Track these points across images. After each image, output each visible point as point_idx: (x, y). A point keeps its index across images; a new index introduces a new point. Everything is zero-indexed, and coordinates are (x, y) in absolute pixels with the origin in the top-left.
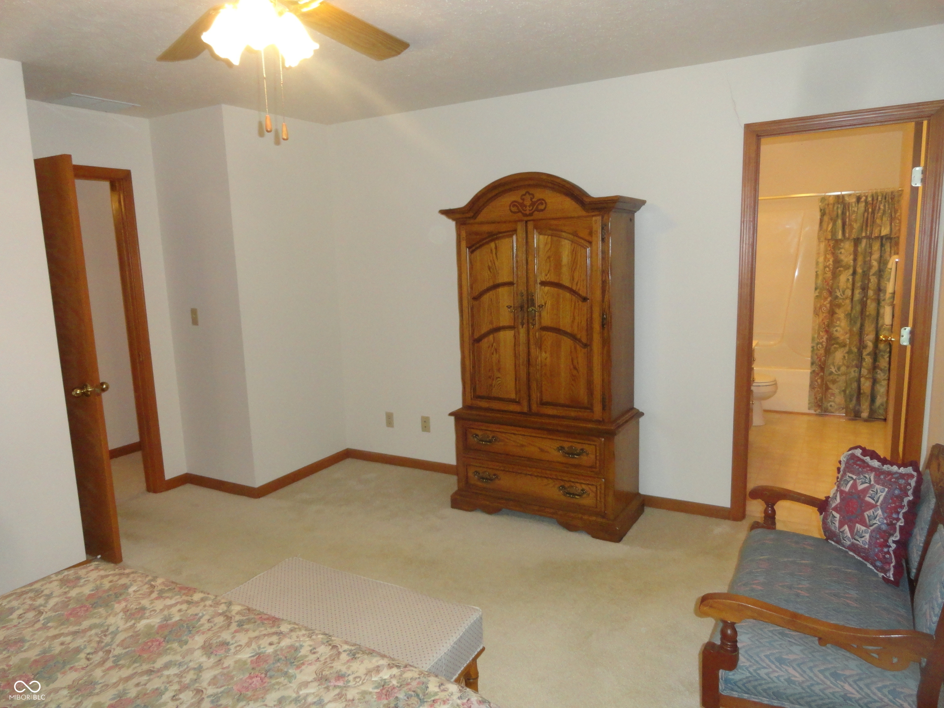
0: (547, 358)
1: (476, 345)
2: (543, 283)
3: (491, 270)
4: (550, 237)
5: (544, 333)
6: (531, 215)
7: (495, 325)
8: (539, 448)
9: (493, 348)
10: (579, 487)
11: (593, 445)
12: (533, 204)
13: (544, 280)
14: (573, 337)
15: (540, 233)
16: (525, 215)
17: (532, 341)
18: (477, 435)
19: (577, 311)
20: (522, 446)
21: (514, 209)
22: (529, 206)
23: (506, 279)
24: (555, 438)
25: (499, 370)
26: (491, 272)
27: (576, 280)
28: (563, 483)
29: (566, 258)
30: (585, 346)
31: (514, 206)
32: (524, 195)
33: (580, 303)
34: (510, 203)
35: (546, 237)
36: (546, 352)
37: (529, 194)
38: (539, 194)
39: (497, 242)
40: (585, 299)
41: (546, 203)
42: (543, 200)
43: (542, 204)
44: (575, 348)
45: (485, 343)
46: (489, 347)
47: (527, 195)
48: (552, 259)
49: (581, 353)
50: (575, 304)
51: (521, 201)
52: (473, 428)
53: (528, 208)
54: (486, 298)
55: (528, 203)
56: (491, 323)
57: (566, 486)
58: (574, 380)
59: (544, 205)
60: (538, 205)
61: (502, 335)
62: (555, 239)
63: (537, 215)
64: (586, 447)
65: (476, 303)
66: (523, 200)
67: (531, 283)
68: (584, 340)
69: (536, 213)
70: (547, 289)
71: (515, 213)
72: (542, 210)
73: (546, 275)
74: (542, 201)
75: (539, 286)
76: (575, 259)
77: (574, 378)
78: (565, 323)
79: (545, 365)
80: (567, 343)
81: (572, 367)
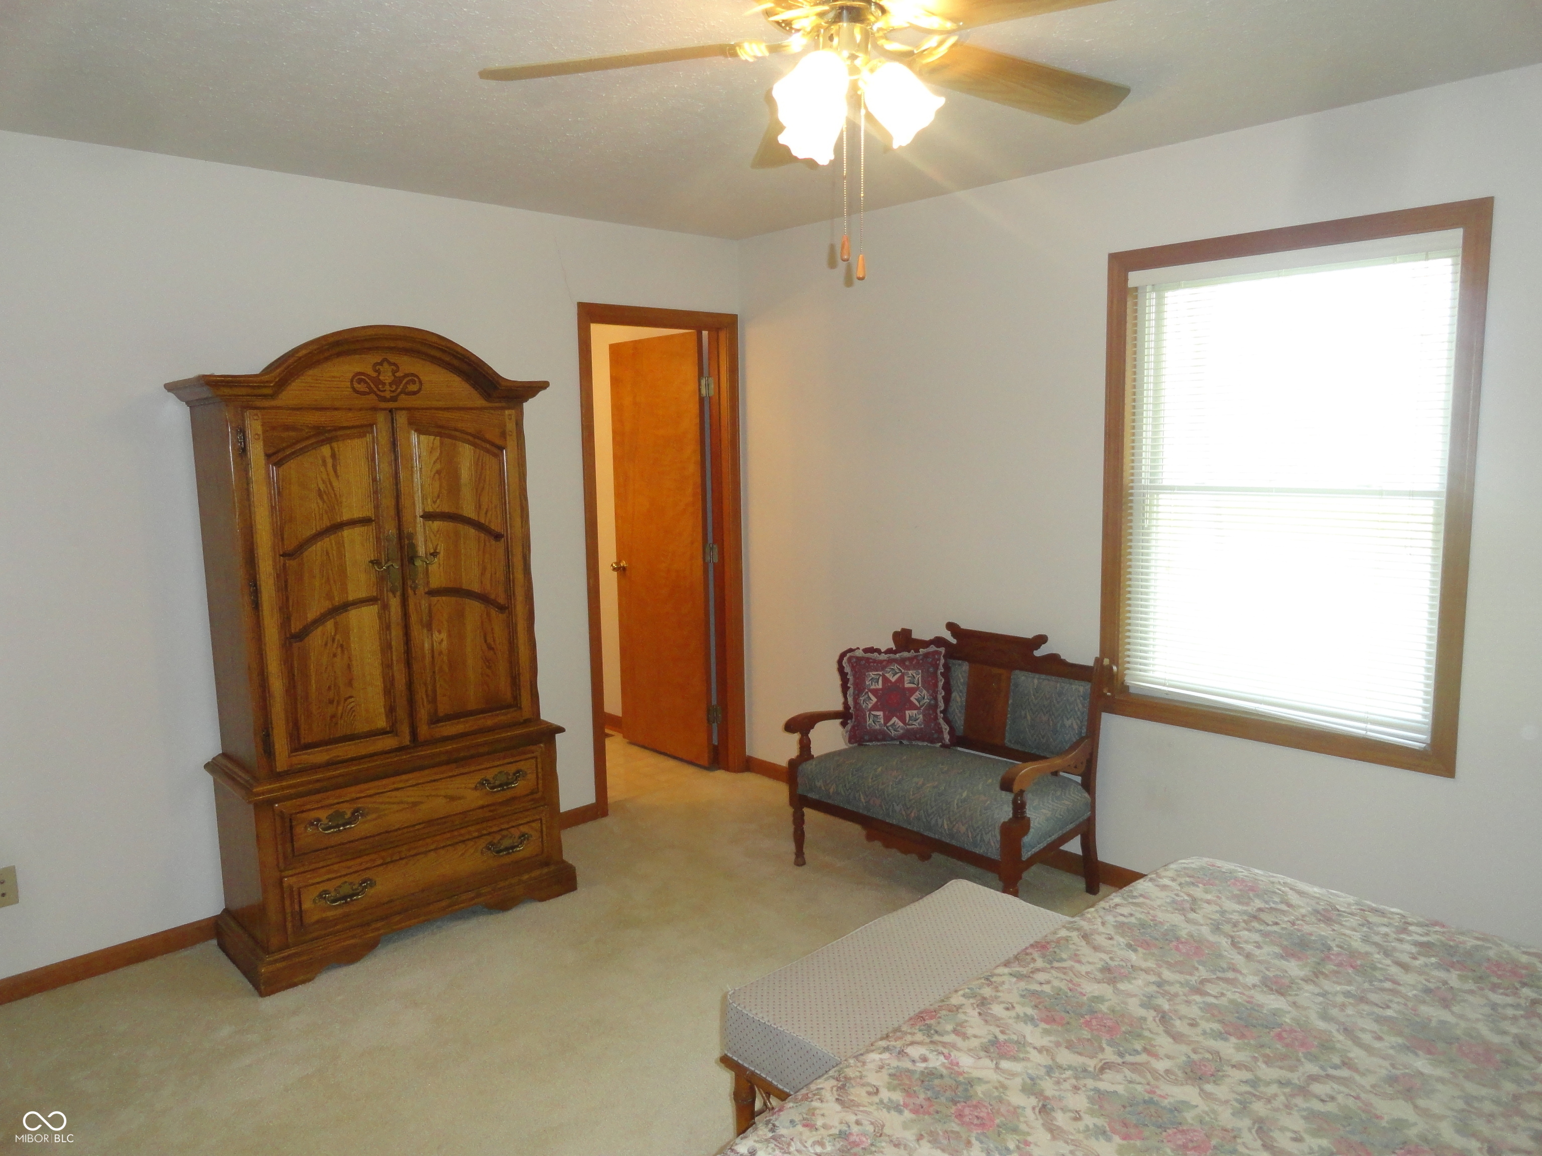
0: (442, 640)
1: (296, 645)
2: (428, 516)
3: (325, 497)
4: (438, 438)
5: (434, 599)
6: (394, 399)
7: (337, 601)
8: (446, 797)
9: (335, 645)
10: (516, 832)
11: (532, 758)
12: (397, 381)
13: (431, 510)
14: (483, 598)
15: (420, 432)
16: (384, 399)
17: (414, 618)
18: (318, 820)
19: (487, 556)
20: (415, 804)
21: (361, 387)
22: (391, 384)
23: (357, 514)
24: (473, 768)
25: (350, 683)
26: (324, 502)
27: (484, 507)
28: (489, 838)
29: (466, 472)
30: (502, 608)
31: (360, 381)
32: (381, 364)
33: (493, 542)
34: (350, 375)
35: (432, 437)
36: (439, 632)
37: (390, 364)
38: (408, 365)
39: (335, 445)
40: (498, 537)
41: (420, 382)
42: (413, 375)
43: (414, 382)
44: (488, 614)
45: (316, 639)
46: (326, 645)
47: (386, 365)
48: (442, 475)
49: (498, 620)
50: (485, 545)
51: (374, 374)
52: (309, 810)
53: (387, 387)
54: (316, 551)
55: (387, 376)
56: (329, 596)
57: (495, 841)
58: (489, 667)
59: (417, 385)
60: (407, 383)
61: (354, 615)
62: (447, 441)
63: (405, 401)
64: (522, 765)
65: (292, 564)
66: (379, 372)
67: (407, 516)
68: (502, 600)
69: (403, 396)
70: (436, 524)
71: (364, 393)
72: (414, 393)
73: (434, 502)
74: (413, 378)
75: (420, 520)
76: (481, 475)
77: (488, 663)
78: (472, 580)
79: (441, 653)
80: (474, 610)
81: (485, 647)
